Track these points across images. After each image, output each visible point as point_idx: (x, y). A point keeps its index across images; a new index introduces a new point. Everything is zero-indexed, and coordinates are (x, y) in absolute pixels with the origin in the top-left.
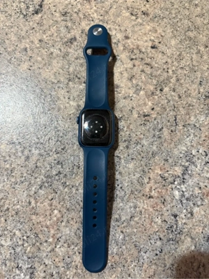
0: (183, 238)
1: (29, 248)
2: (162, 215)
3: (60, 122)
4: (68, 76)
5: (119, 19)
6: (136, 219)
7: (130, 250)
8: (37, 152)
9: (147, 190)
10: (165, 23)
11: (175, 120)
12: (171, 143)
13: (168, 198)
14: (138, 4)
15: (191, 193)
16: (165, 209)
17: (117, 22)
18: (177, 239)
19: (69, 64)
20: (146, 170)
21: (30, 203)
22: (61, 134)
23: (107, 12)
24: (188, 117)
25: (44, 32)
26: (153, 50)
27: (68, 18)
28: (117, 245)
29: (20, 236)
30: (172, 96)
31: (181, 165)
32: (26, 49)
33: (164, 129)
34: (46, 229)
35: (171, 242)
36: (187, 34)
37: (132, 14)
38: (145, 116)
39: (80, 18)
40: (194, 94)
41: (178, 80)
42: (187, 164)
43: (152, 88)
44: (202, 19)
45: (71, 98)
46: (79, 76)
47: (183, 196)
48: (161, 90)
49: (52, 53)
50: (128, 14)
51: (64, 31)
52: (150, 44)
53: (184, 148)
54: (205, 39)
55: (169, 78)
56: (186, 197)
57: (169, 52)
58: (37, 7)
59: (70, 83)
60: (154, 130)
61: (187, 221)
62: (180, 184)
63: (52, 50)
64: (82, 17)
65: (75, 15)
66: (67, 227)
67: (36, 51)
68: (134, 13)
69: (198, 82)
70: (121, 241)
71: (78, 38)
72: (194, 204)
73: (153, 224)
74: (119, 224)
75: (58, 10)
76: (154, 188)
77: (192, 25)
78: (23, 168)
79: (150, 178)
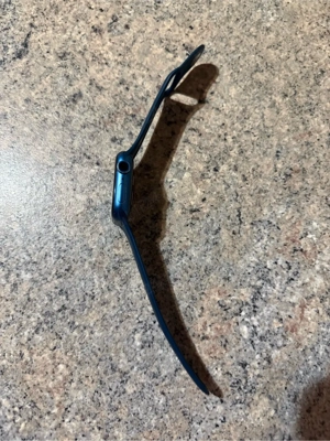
0: (256, 398)
1: (23, 425)
2: (224, 364)
3: (61, 228)
4: (72, 156)
5: (148, 59)
7: (176, 421)
8: (29, 276)
9: (200, 327)
10: (220, 61)
11: (239, 215)
12: (233, 252)
13: (232, 339)
14: (177, 33)
15: (266, 328)
16: (227, 355)
17: (144, 64)
18: (248, 401)
19: (73, 136)
20: (197, 295)
21: (21, 355)
23: (128, 49)
24: (258, 209)
25: (32, 87)
27: (68, 63)
28: (156, 413)
29: (9, 406)
30: (232, 178)
31: (250, 286)
32: (5, 116)
33: (223, 230)
34: (47, 394)
35: (239, 405)
36: (254, 76)
37: (167, 50)
38: (192, 211)
39: (87, 61)
40: (268, 172)
41: (241, 152)
42: (259, 283)
43: (201, 167)
44: (277, 51)
45: (78, 189)
46: (88, 154)
47: (255, 333)
48: (216, 170)
49: (45, 120)
50: (161, 50)
51: (62, 83)
52: (197, 97)
53: (254, 259)
54: (282, 83)
55: (227, 151)
56: (259, 334)
57: (226, 107)
58: (21, 47)
59: (76, 165)
60: (206, 233)
61: (262, 371)
62: (249, 316)
63: (45, 114)
64: (91, 59)
65: (79, 56)
66: (79, 389)
67: (21, 117)
68: (171, 48)
69: (274, 154)
70: (161, 408)
71: (84, 93)
72: (272, 346)
74: (157, 381)
75: (52, 51)
76: (209, 323)
77: (262, 63)
78: (9, 302)
79: (202, 308)
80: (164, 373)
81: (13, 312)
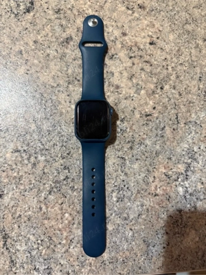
0: (188, 230)
1: (44, 251)
2: (168, 210)
3: (63, 127)
4: (67, 79)
5: (115, 14)
6: (143, 216)
7: (140, 245)
8: (43, 158)
9: (153, 188)
10: (163, 17)
11: (177, 118)
12: (173, 142)
13: (173, 195)
15: (194, 188)
16: (170, 205)
17: (113, 17)
18: (183, 232)
19: (68, 66)
20: (151, 169)
21: (41, 208)
22: (65, 139)
23: (102, 7)
24: (189, 114)
25: (38, 32)
26: (152, 47)
27: (62, 16)
28: (127, 241)
29: (34, 240)
30: (172, 94)
31: (184, 162)
32: (21, 52)
33: (167, 128)
34: (59, 232)
35: (177, 235)
36: (185, 27)
37: (128, 8)
38: (147, 116)
39: (75, 15)
40: (194, 90)
41: (178, 77)
42: (189, 161)
43: (152, 86)
44: (200, 11)
47: (187, 191)
48: (162, 88)
49: (48, 55)
50: (124, 8)
51: (59, 30)
52: (148, 40)
53: (187, 146)
54: (203, 32)
55: (168, 76)
56: (189, 192)
57: (167, 48)
58: (29, 5)
59: (70, 86)
60: (156, 129)
61: (191, 215)
62: (183, 181)
63: (48, 51)
64: (77, 14)
65: (69, 12)
66: (78, 228)
67: (32, 53)
68: (130, 7)
69: (198, 78)
70: (130, 238)
71: (74, 37)
72: (197, 199)
73: (159, 220)
74: (127, 222)
75: (50, 7)
76: (158, 186)
77: (190, 18)
78: (31, 175)
79: (154, 177)
80: (131, 217)
81: (33, 182)
